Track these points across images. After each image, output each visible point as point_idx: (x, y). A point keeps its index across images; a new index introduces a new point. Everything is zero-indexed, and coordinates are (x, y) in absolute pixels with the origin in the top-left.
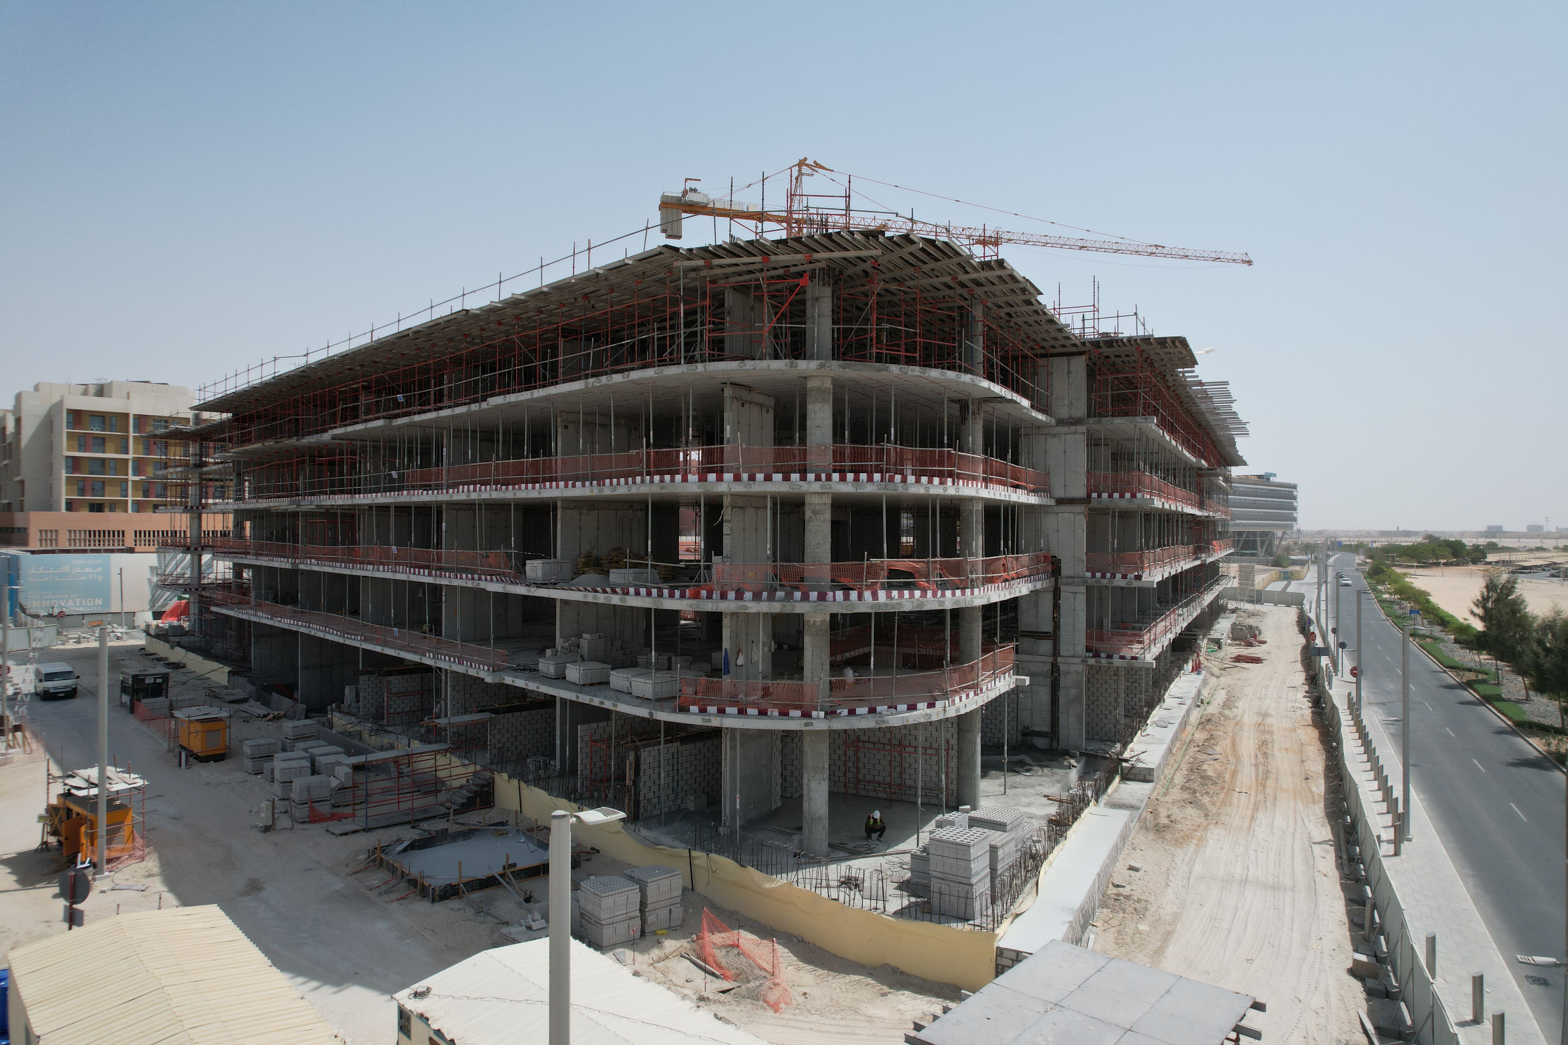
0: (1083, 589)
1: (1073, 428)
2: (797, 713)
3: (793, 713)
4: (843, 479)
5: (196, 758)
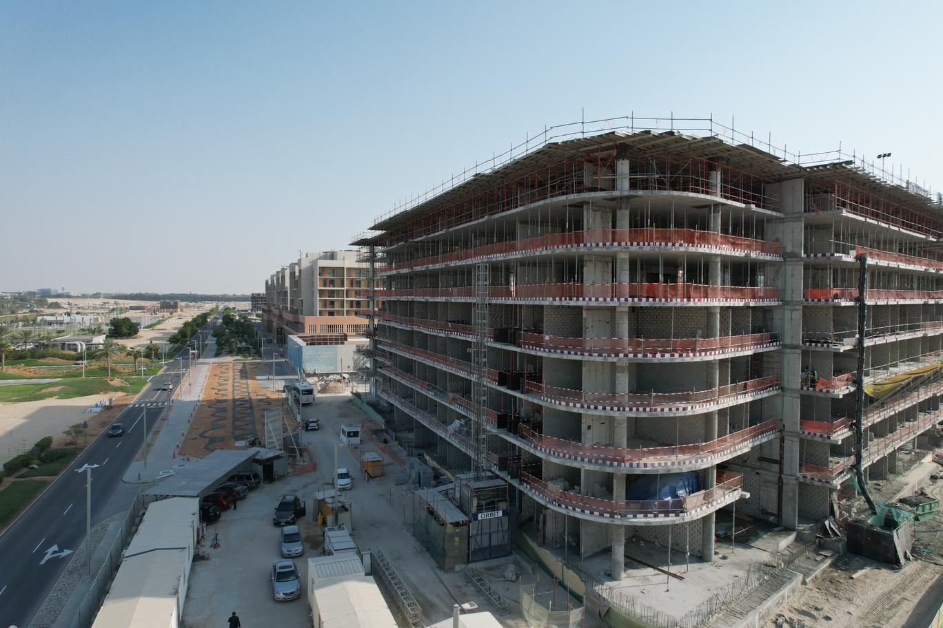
0: (798, 440)
1: (793, 351)
2: (608, 515)
3: (605, 515)
4: (631, 410)
5: (371, 477)
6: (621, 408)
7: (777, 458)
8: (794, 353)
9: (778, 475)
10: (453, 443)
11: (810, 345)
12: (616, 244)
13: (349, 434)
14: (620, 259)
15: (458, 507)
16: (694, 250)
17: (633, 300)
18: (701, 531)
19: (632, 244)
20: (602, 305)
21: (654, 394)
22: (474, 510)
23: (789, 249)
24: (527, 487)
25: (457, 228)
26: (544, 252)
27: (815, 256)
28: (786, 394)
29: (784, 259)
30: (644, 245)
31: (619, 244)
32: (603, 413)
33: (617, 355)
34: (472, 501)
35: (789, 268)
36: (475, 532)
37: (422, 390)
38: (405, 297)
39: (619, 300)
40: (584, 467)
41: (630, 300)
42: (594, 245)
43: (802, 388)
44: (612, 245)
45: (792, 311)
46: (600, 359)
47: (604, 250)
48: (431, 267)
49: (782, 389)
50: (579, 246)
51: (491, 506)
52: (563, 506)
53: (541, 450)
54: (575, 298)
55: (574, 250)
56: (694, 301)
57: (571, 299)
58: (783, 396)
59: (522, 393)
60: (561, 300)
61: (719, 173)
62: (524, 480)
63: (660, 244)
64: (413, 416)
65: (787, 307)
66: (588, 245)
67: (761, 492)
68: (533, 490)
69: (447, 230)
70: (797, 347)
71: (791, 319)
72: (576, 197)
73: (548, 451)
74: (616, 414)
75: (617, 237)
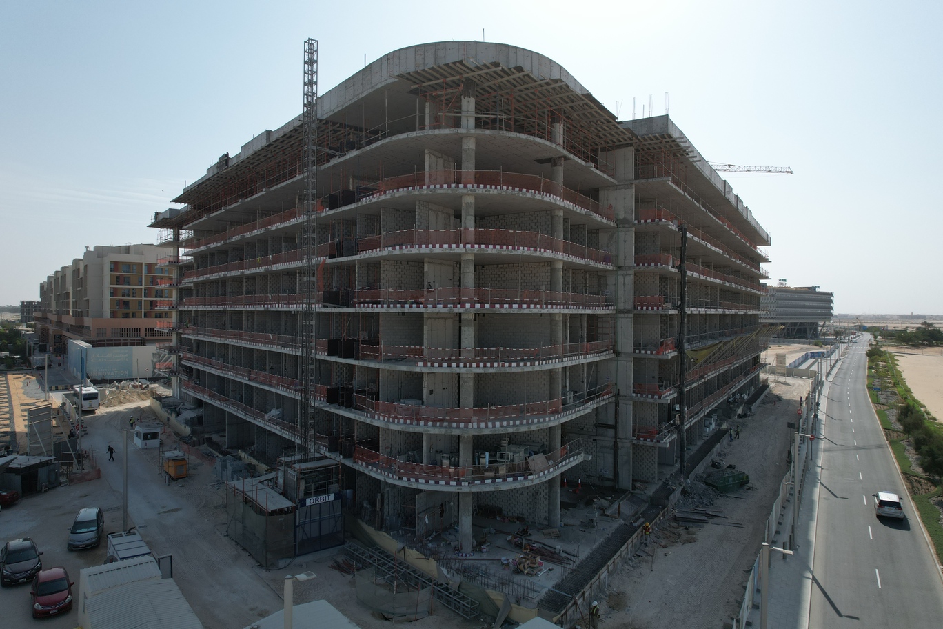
0: (631, 403)
1: (626, 315)
2: (454, 483)
3: (452, 483)
4: (478, 366)
5: (173, 479)
6: (468, 364)
7: (611, 422)
8: (627, 317)
9: (614, 440)
10: (274, 431)
11: (642, 309)
12: (461, 186)
13: (145, 437)
14: (466, 204)
15: (281, 494)
16: (540, 198)
17: (480, 247)
18: (547, 497)
19: (478, 187)
20: (447, 251)
21: (502, 348)
22: (301, 495)
23: (621, 216)
24: (362, 464)
25: (279, 186)
26: (383, 197)
27: (645, 221)
28: (619, 358)
29: (617, 225)
30: (491, 188)
31: (465, 186)
32: (448, 371)
33: (463, 306)
34: (298, 484)
35: (622, 234)
36: (302, 520)
37: (236, 377)
38: (216, 274)
39: (465, 246)
40: (428, 431)
41: (476, 246)
42: (438, 186)
43: (634, 352)
44: (458, 187)
45: (624, 276)
46: (445, 310)
47: (450, 192)
48: (247, 235)
49: (617, 353)
50: (421, 188)
51: (321, 490)
52: (405, 479)
53: (379, 419)
54: (417, 246)
55: (416, 192)
56: (540, 251)
57: (412, 247)
58: (617, 361)
59: (356, 359)
60: (401, 248)
61: (562, 126)
62: (359, 458)
63: (507, 189)
64: (226, 409)
65: (620, 272)
66: (432, 186)
67: (598, 458)
68: (370, 467)
69: (267, 190)
70: (629, 311)
71: (624, 284)
72: (418, 135)
73: (386, 419)
74: (462, 370)
75: (463, 180)
